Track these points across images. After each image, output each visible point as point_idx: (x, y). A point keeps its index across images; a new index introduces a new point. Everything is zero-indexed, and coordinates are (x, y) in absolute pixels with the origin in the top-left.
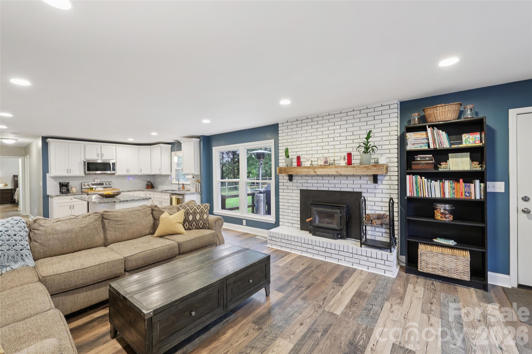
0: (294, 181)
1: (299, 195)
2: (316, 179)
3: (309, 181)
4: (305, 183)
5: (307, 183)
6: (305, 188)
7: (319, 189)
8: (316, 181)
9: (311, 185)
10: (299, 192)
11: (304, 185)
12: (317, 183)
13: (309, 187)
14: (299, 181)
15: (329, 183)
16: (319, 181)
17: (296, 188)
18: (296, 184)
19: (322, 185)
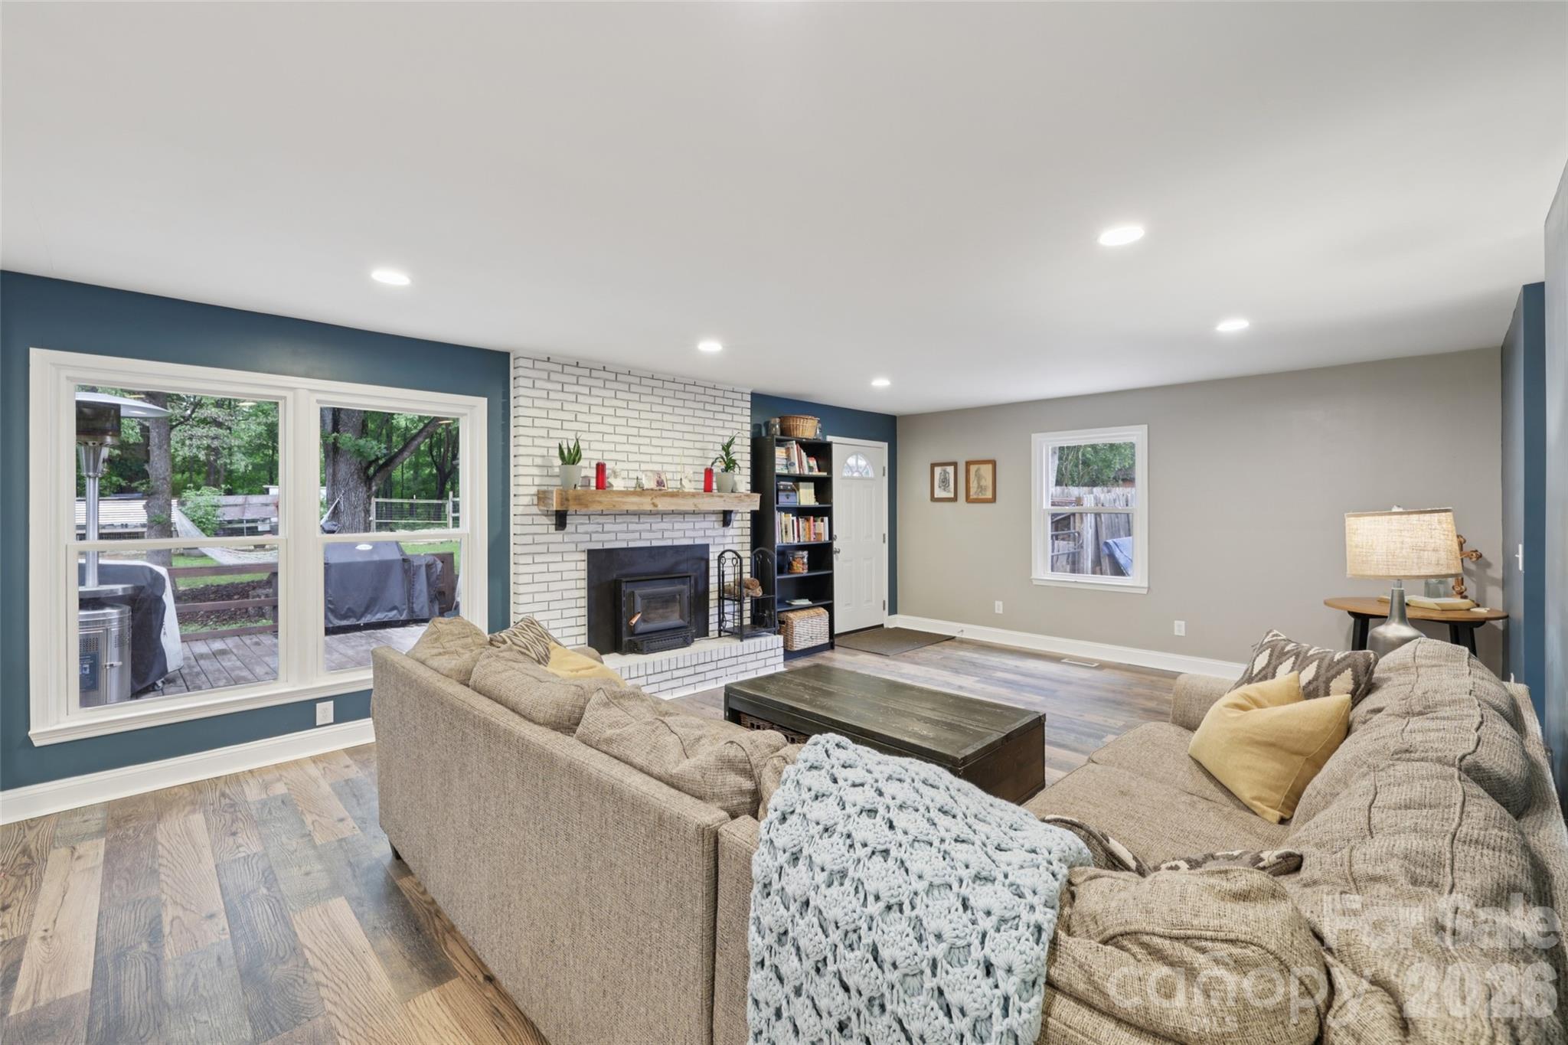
0: (569, 528)
1: (584, 565)
2: (624, 522)
3: (607, 527)
4: (597, 532)
5: (603, 532)
6: (599, 546)
7: (632, 545)
8: (624, 527)
9: (612, 536)
10: (584, 556)
11: (595, 537)
12: (628, 531)
13: (607, 541)
14: (581, 529)
15: (651, 531)
16: (632, 527)
17: (573, 547)
18: (573, 535)
19: (637, 535)
